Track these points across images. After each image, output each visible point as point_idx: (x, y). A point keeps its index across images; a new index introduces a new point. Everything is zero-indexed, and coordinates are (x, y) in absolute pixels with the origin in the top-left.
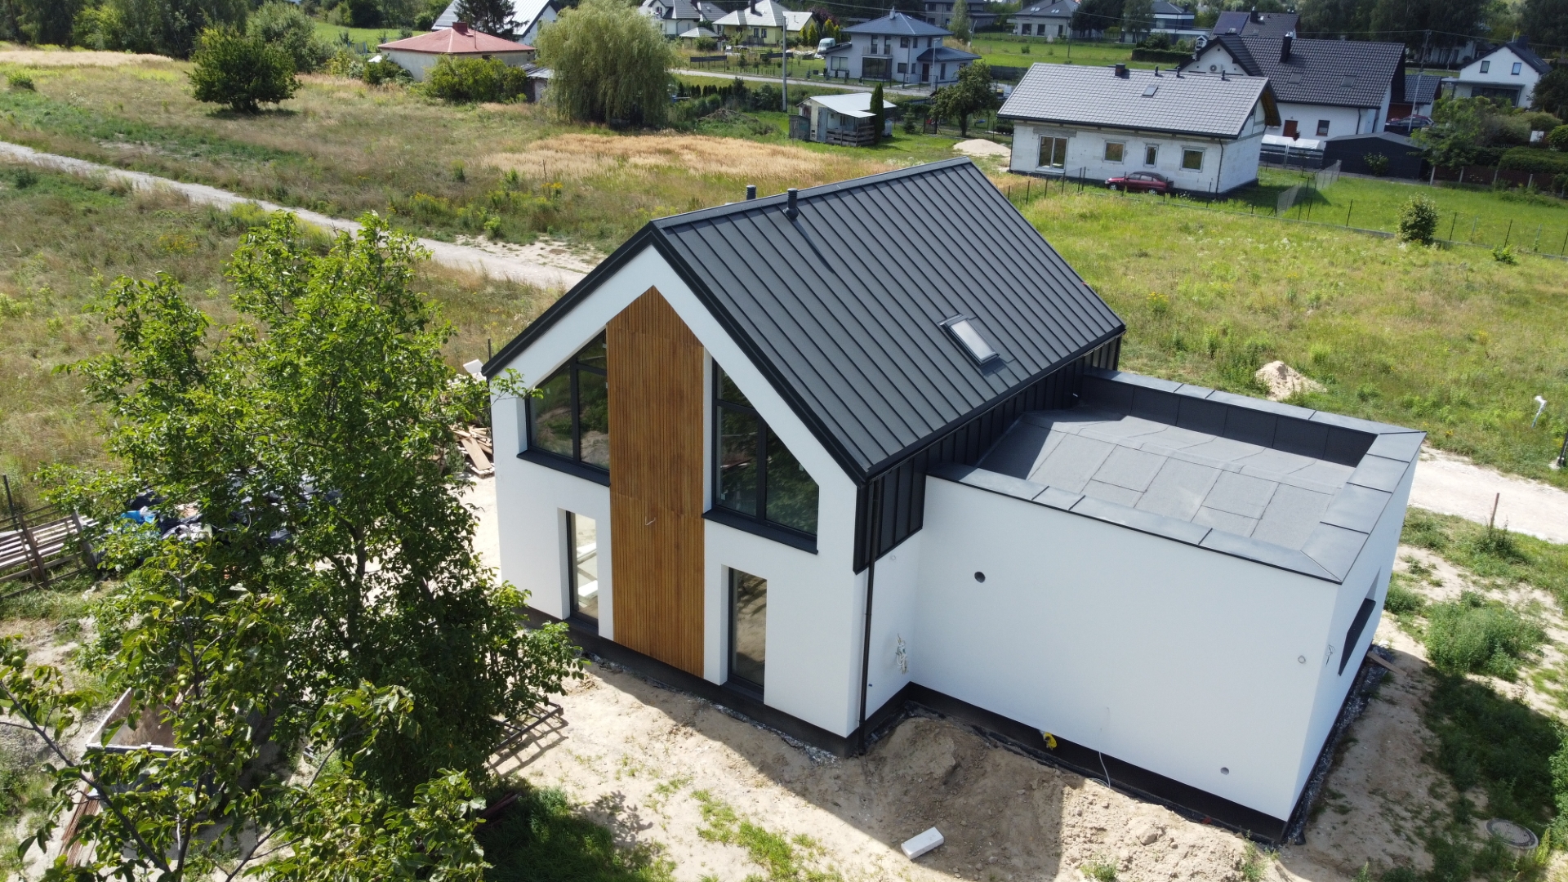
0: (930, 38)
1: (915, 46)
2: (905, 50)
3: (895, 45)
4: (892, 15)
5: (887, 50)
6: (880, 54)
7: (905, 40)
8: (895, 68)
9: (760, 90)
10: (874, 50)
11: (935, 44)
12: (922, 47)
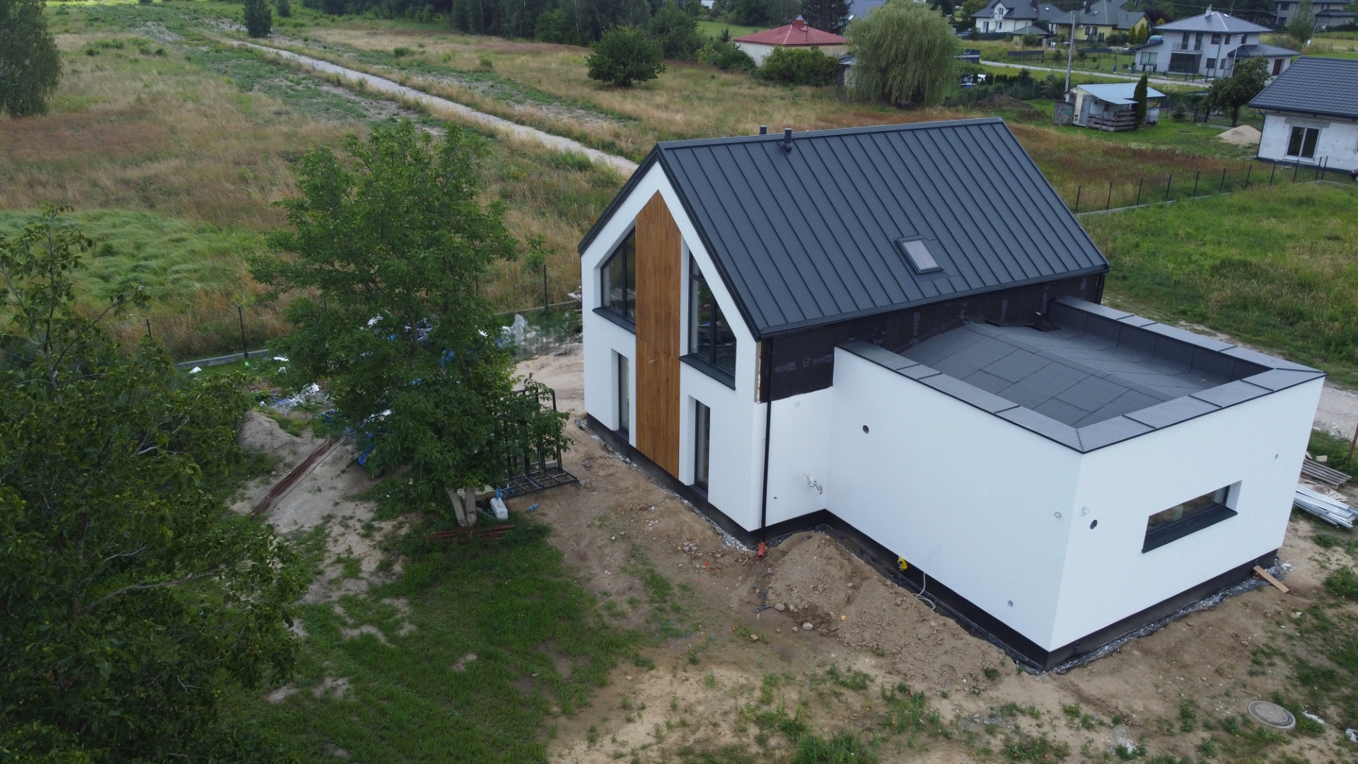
0: (1246, 35)
1: (1227, 42)
2: (1216, 46)
3: (1206, 41)
4: (1208, 12)
5: (1198, 47)
6: (1191, 49)
7: (1216, 37)
8: (1203, 63)
9: (1045, 79)
10: (1185, 46)
11: (1250, 41)
12: (1235, 44)
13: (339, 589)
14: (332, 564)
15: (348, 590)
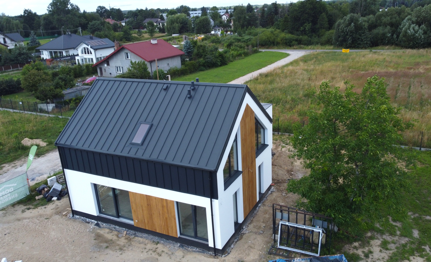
13: (394, 240)
14: (391, 250)
15: (391, 238)
